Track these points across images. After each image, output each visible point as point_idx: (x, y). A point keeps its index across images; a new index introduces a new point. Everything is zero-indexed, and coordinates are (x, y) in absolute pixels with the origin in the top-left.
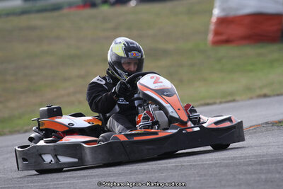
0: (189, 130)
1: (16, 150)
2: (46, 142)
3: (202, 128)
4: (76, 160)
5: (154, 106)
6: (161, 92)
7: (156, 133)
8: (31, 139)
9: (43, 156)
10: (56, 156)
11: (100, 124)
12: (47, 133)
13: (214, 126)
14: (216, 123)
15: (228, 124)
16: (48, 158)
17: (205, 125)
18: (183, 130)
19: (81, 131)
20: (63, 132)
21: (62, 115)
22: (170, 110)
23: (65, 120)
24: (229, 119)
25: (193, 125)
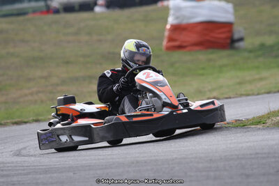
0: (179, 112)
1: (38, 133)
2: (63, 125)
3: (189, 110)
4: (87, 139)
5: (151, 94)
6: (155, 83)
7: (151, 115)
8: (50, 124)
9: (60, 137)
10: (70, 136)
11: (107, 110)
12: (63, 117)
13: (200, 109)
14: (201, 106)
15: (211, 107)
16: (64, 138)
17: (192, 108)
18: (174, 111)
19: (91, 115)
20: (76, 116)
21: (75, 103)
22: (163, 97)
23: (78, 107)
24: (213, 103)
25: (182, 108)
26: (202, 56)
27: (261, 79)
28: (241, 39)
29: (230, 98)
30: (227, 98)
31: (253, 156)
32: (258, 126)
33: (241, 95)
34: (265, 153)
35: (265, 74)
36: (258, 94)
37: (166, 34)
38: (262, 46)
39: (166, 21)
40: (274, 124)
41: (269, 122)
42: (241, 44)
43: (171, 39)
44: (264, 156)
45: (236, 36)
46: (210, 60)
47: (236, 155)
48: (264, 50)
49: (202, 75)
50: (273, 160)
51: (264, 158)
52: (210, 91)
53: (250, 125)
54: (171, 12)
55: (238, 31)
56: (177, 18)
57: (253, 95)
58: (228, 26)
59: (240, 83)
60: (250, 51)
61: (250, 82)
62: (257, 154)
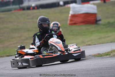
26: (84, 27)
27: (108, 37)
28: (100, 20)
29: (95, 44)
30: (94, 45)
31: (105, 69)
32: (107, 56)
33: (100, 43)
34: (110, 67)
35: (110, 34)
36: (107, 43)
37: (69, 18)
38: (109, 23)
39: (69, 13)
40: (114, 55)
41: (112, 54)
42: (100, 22)
43: (71, 20)
44: (110, 68)
45: (98, 19)
46: (87, 29)
47: (98, 68)
48: (109, 25)
49: (84, 35)
50: (113, 70)
51: (109, 69)
52: (88, 42)
53: (104, 55)
54: (71, 9)
55: (99, 17)
56: (74, 12)
57: (105, 43)
58: (94, 15)
59: (100, 38)
60: (104, 25)
61: (104, 38)
62: (107, 68)
